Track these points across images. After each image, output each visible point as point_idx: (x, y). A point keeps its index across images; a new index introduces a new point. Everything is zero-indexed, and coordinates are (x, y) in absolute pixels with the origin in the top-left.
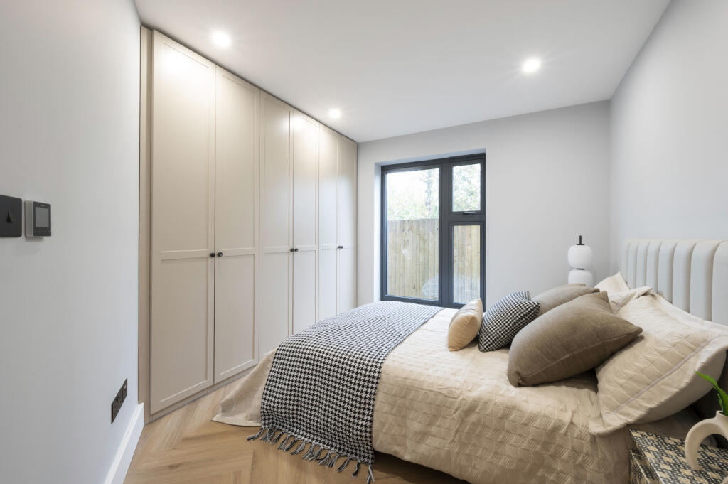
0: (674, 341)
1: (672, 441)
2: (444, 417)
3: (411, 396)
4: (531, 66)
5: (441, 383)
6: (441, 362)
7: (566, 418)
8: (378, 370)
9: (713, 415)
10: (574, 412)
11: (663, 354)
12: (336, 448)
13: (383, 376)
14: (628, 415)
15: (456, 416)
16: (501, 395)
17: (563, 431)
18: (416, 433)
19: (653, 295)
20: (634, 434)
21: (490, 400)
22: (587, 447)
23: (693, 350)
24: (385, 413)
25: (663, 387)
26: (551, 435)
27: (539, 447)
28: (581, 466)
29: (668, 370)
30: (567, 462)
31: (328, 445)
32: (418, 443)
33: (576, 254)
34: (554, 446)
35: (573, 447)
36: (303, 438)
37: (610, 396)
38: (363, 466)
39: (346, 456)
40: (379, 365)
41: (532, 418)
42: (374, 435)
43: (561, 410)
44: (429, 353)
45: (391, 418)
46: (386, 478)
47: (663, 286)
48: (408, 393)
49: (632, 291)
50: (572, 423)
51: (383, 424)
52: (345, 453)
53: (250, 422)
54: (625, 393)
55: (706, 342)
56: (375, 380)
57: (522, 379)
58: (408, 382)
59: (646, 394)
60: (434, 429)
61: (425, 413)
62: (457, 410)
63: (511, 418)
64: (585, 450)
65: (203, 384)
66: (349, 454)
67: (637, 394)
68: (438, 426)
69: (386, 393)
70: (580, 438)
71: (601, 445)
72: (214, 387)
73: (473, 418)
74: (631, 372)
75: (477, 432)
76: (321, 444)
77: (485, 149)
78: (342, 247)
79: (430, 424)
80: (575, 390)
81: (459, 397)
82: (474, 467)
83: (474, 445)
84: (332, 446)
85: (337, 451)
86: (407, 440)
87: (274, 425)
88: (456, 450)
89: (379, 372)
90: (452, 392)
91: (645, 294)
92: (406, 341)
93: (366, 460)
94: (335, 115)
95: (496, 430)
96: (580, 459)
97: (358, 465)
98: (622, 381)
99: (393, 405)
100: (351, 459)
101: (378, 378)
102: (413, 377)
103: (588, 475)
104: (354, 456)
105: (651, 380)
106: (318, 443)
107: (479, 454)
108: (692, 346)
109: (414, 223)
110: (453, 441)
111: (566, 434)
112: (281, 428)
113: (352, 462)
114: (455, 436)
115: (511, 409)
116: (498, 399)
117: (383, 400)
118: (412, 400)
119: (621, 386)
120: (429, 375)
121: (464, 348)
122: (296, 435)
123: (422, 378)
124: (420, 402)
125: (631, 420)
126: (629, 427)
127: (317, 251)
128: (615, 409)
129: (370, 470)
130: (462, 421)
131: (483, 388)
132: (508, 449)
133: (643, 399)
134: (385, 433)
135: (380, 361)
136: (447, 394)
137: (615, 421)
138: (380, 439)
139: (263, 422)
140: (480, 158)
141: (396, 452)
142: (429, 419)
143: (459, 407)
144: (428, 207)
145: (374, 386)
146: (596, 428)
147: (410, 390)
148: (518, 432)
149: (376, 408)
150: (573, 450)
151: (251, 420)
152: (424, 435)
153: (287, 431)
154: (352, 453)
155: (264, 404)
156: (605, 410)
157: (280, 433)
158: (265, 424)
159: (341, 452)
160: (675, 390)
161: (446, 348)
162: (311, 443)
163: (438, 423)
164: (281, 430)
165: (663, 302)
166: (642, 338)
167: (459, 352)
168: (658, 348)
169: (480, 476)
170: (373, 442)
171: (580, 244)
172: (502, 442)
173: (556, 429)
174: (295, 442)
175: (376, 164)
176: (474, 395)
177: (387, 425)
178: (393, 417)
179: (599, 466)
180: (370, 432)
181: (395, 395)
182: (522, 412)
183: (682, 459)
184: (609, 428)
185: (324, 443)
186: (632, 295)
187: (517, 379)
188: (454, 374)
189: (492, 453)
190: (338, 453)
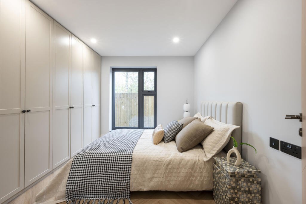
0: (221, 130)
1: (222, 158)
2: (159, 169)
3: (146, 165)
4: (176, 40)
5: (157, 157)
6: (154, 150)
7: (197, 159)
8: (131, 157)
9: (232, 148)
10: (199, 156)
11: (219, 134)
12: (111, 197)
13: (133, 159)
14: (213, 153)
15: (164, 168)
16: (178, 156)
17: (197, 163)
18: (149, 179)
19: (211, 118)
20: (215, 158)
21: (175, 159)
22: (203, 166)
23: (226, 132)
24: (136, 174)
25: (220, 143)
26: (194, 165)
27: (191, 170)
28: (202, 172)
29: (221, 138)
30: (198, 172)
31: (107, 197)
32: (149, 182)
33: (186, 107)
34: (194, 169)
35: (200, 167)
36: (93, 198)
37: (208, 149)
38: (126, 200)
39: (117, 199)
40: (131, 155)
41: (188, 161)
42: (131, 185)
43: (196, 157)
44: (148, 147)
45: (138, 176)
46: (137, 201)
47: (213, 115)
48: (145, 164)
49: (205, 118)
50: (199, 160)
51: (135, 179)
52: (116, 198)
53: (58, 201)
54: (211, 147)
55: (229, 129)
56: (130, 162)
57: (183, 150)
58: (144, 160)
59: (217, 146)
60: (156, 175)
61: (152, 170)
62: (164, 165)
63: (182, 163)
64: (202, 167)
65: (16, 190)
66: (118, 198)
67: (214, 147)
68: (157, 173)
69: (135, 166)
70: (201, 164)
71: (206, 164)
72: (25, 190)
73: (170, 166)
74: (212, 141)
75: (171, 171)
76: (103, 198)
77: (156, 67)
78: (94, 106)
79: (154, 174)
80: (197, 150)
81: (164, 160)
82: (170, 184)
83: (170, 176)
84: (109, 197)
85: (112, 198)
86: (145, 183)
87: (74, 198)
88: (164, 180)
89: (132, 158)
90: (162, 159)
91: (209, 118)
92: (137, 144)
93: (127, 197)
94: (93, 41)
95: (178, 169)
96: (201, 170)
97: (124, 200)
98: (210, 144)
99: (138, 170)
100: (120, 199)
101: (131, 161)
102: (146, 157)
103: (204, 174)
104: (120, 197)
105: (217, 142)
106: (101, 198)
107: (172, 179)
108: (226, 131)
109: (125, 95)
110: (163, 177)
111: (198, 164)
112: (78, 198)
113: (120, 200)
114: (164, 175)
115: (182, 160)
116: (177, 158)
117: (135, 170)
118: (147, 166)
119: (210, 145)
120: (152, 155)
121: (159, 143)
122: (89, 198)
123: (150, 157)
124: (150, 166)
125: (214, 155)
126: (213, 157)
127: (83, 108)
128: (209, 152)
129: (130, 200)
130: (166, 169)
131: (172, 155)
132: (182, 174)
133: (216, 148)
134: (136, 183)
135: (131, 154)
136: (160, 160)
137: (210, 156)
138: (133, 186)
139: (67, 198)
140: (154, 70)
141: (141, 189)
142: (154, 171)
143: (165, 164)
144: (127, 87)
145: (130, 164)
146: (206, 159)
147: (145, 162)
148: (184, 167)
149: (131, 174)
150: (200, 168)
151: (59, 200)
152: (152, 178)
153: (83, 198)
154: (119, 197)
155: (68, 188)
156: (207, 153)
157: (79, 200)
158: (68, 199)
159: (114, 198)
160: (223, 143)
161: (153, 144)
162: (98, 199)
163: (157, 172)
164: (79, 199)
165: (214, 120)
166: (214, 130)
167: (159, 144)
168: (218, 133)
169: (172, 187)
170: (130, 189)
171: (187, 103)
172: (179, 172)
173: (195, 163)
174: (89, 201)
175: (111, 67)
176: (169, 158)
177: (137, 179)
178: (139, 175)
179: (206, 171)
180: (129, 184)
181: (139, 166)
182: (185, 160)
183: (226, 162)
184: (209, 158)
185: (105, 197)
186: (206, 119)
187: (181, 150)
188: (161, 153)
189: (176, 177)
190: (113, 199)
